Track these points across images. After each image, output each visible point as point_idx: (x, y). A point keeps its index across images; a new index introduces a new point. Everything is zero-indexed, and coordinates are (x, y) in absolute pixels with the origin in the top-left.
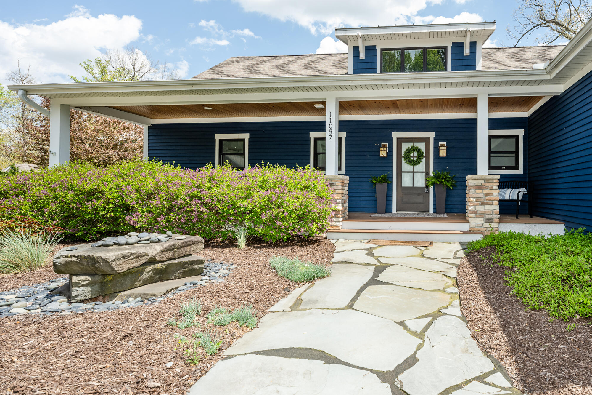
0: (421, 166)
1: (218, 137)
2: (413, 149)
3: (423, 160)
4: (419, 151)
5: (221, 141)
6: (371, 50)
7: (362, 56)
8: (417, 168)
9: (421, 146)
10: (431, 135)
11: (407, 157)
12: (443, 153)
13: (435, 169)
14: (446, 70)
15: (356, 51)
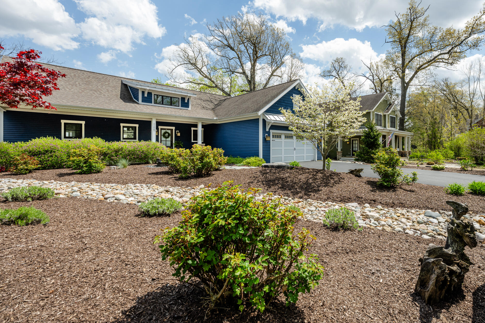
1: (63, 122)
2: (166, 133)
4: (169, 133)
5: (65, 124)
7: (146, 95)
8: (167, 139)
9: (169, 131)
10: (174, 128)
12: (179, 134)
13: (175, 140)
14: (179, 106)
15: (143, 93)
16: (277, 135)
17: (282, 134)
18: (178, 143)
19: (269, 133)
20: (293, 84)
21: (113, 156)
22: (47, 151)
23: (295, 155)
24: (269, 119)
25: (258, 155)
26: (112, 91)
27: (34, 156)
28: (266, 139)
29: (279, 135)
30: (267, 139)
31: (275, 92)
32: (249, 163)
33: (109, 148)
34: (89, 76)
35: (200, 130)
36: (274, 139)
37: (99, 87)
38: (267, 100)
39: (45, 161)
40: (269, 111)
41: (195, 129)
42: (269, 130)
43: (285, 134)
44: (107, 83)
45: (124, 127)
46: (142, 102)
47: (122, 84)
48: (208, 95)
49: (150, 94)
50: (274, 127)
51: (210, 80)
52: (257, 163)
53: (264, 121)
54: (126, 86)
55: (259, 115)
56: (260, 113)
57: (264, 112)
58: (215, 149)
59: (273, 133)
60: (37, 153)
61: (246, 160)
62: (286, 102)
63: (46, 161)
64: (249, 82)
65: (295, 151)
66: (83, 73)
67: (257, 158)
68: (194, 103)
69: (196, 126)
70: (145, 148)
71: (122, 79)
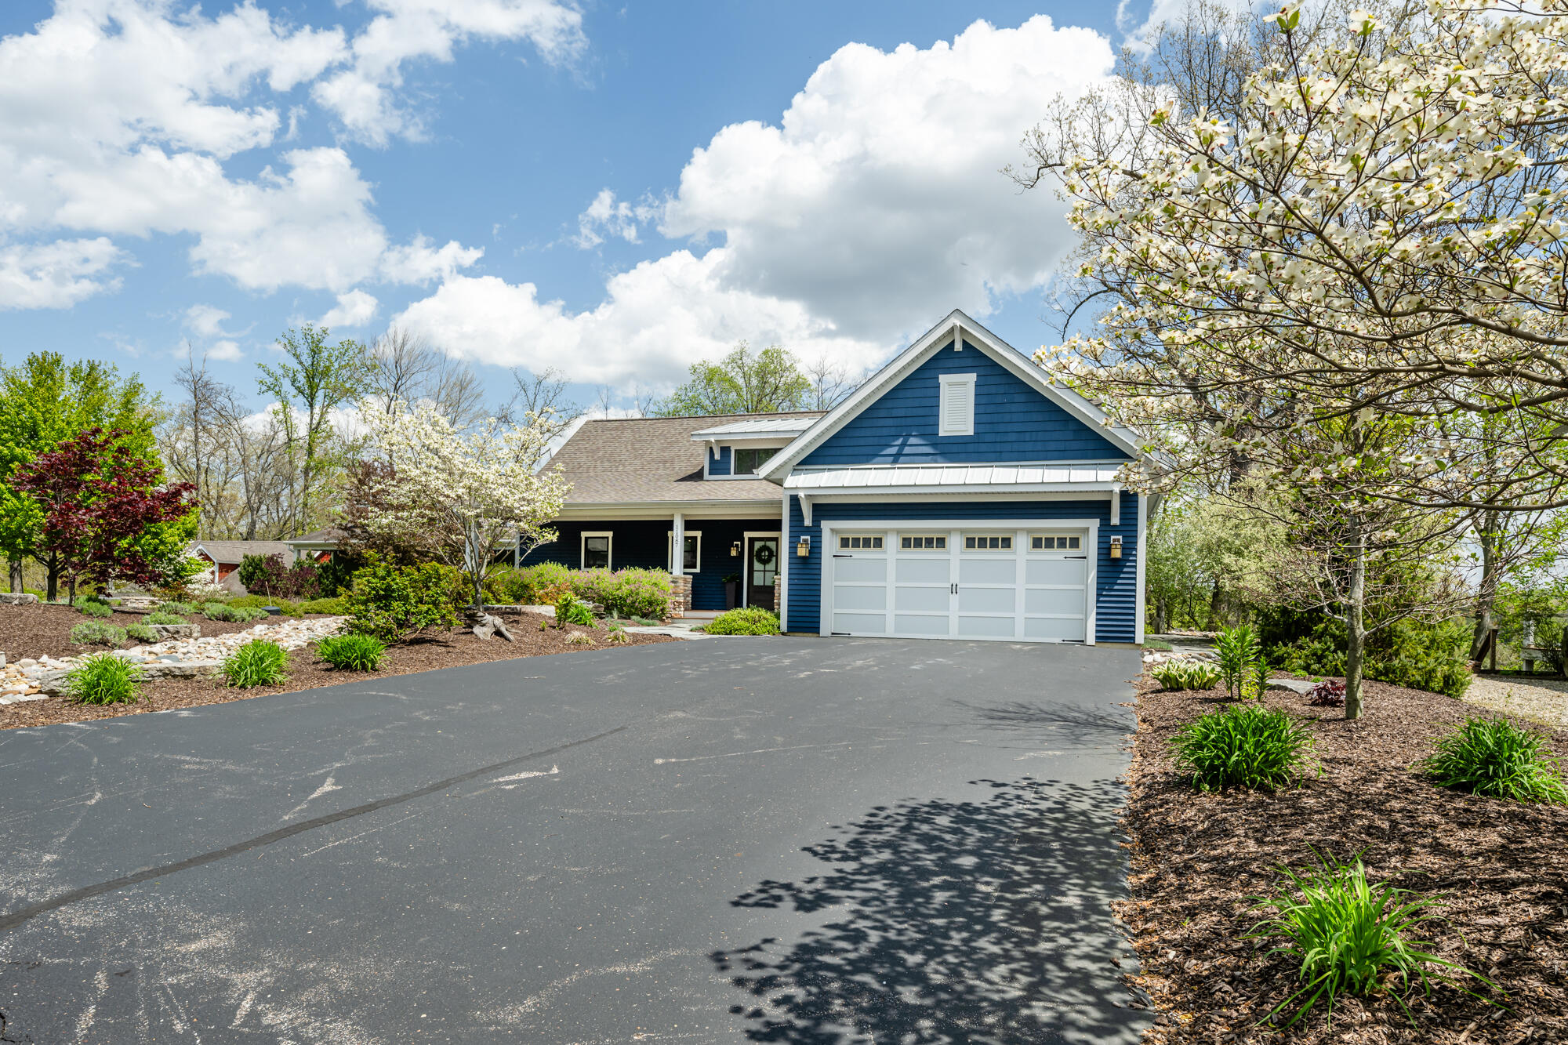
0: (772, 565)
1: (584, 534)
2: (764, 548)
3: (774, 559)
4: (770, 550)
5: (587, 539)
6: (725, 451)
7: (717, 457)
8: (768, 567)
9: (772, 545)
11: (759, 556)
15: (712, 450)
16: (861, 536)
17: (884, 531)
19: (815, 531)
23: (954, 613)
29: (872, 536)
36: (847, 552)
40: (820, 459)
42: (817, 521)
43: (901, 531)
46: (710, 474)
49: (727, 451)
50: (841, 510)
62: (903, 412)
65: (954, 598)
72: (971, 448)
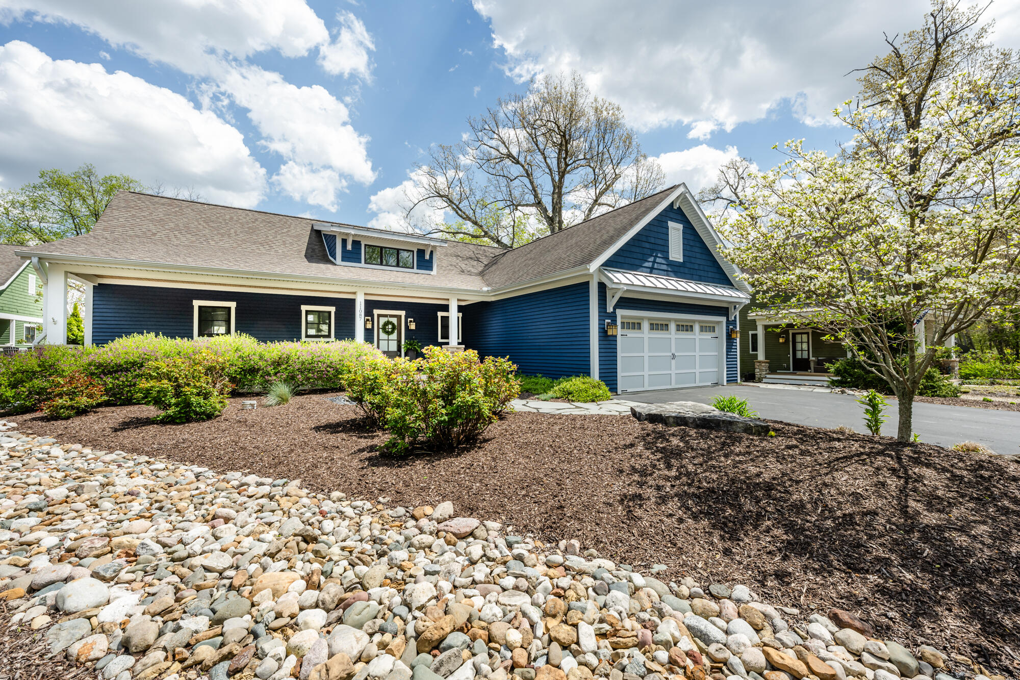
0: (394, 336)
1: (197, 303)
2: (388, 323)
3: (396, 331)
4: (393, 324)
5: (200, 307)
7: (349, 247)
8: (391, 337)
9: (394, 320)
10: (403, 313)
11: (384, 329)
12: (413, 326)
13: (406, 339)
14: (413, 268)
15: (344, 242)
16: (631, 321)
17: (642, 318)
18: (410, 344)
19: (613, 316)
20: (668, 195)
21: (269, 375)
22: (134, 364)
23: (673, 372)
24: (616, 281)
25: (587, 373)
26: (291, 244)
27: (105, 374)
28: (606, 332)
29: (636, 321)
30: (610, 333)
31: (623, 220)
32: (570, 393)
33: (261, 358)
34: (256, 220)
35: (454, 316)
36: (625, 331)
37: (270, 237)
38: (605, 237)
39: (127, 386)
40: (613, 263)
41: (444, 314)
42: (615, 309)
43: (649, 319)
44: (285, 230)
45: (307, 312)
46: (342, 260)
47: (312, 230)
48: (471, 247)
49: (356, 244)
50: (626, 302)
51: (475, 223)
52: (590, 393)
53: (602, 287)
54: (318, 232)
55: (591, 271)
56: (594, 266)
57: (602, 265)
58: (489, 360)
59: (622, 317)
60: (113, 367)
61: (562, 386)
62: (652, 240)
63: (130, 386)
64: (551, 221)
65: (673, 362)
66: (247, 215)
67: (587, 380)
68: (445, 263)
69: (446, 308)
70: (335, 357)
71: (313, 222)
72: (682, 269)
